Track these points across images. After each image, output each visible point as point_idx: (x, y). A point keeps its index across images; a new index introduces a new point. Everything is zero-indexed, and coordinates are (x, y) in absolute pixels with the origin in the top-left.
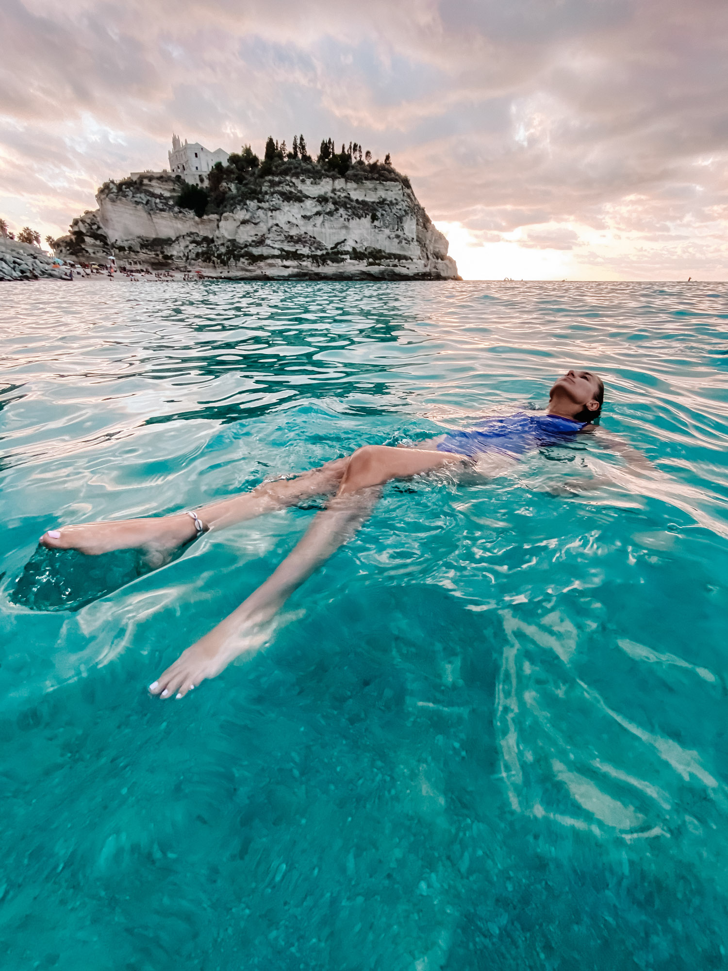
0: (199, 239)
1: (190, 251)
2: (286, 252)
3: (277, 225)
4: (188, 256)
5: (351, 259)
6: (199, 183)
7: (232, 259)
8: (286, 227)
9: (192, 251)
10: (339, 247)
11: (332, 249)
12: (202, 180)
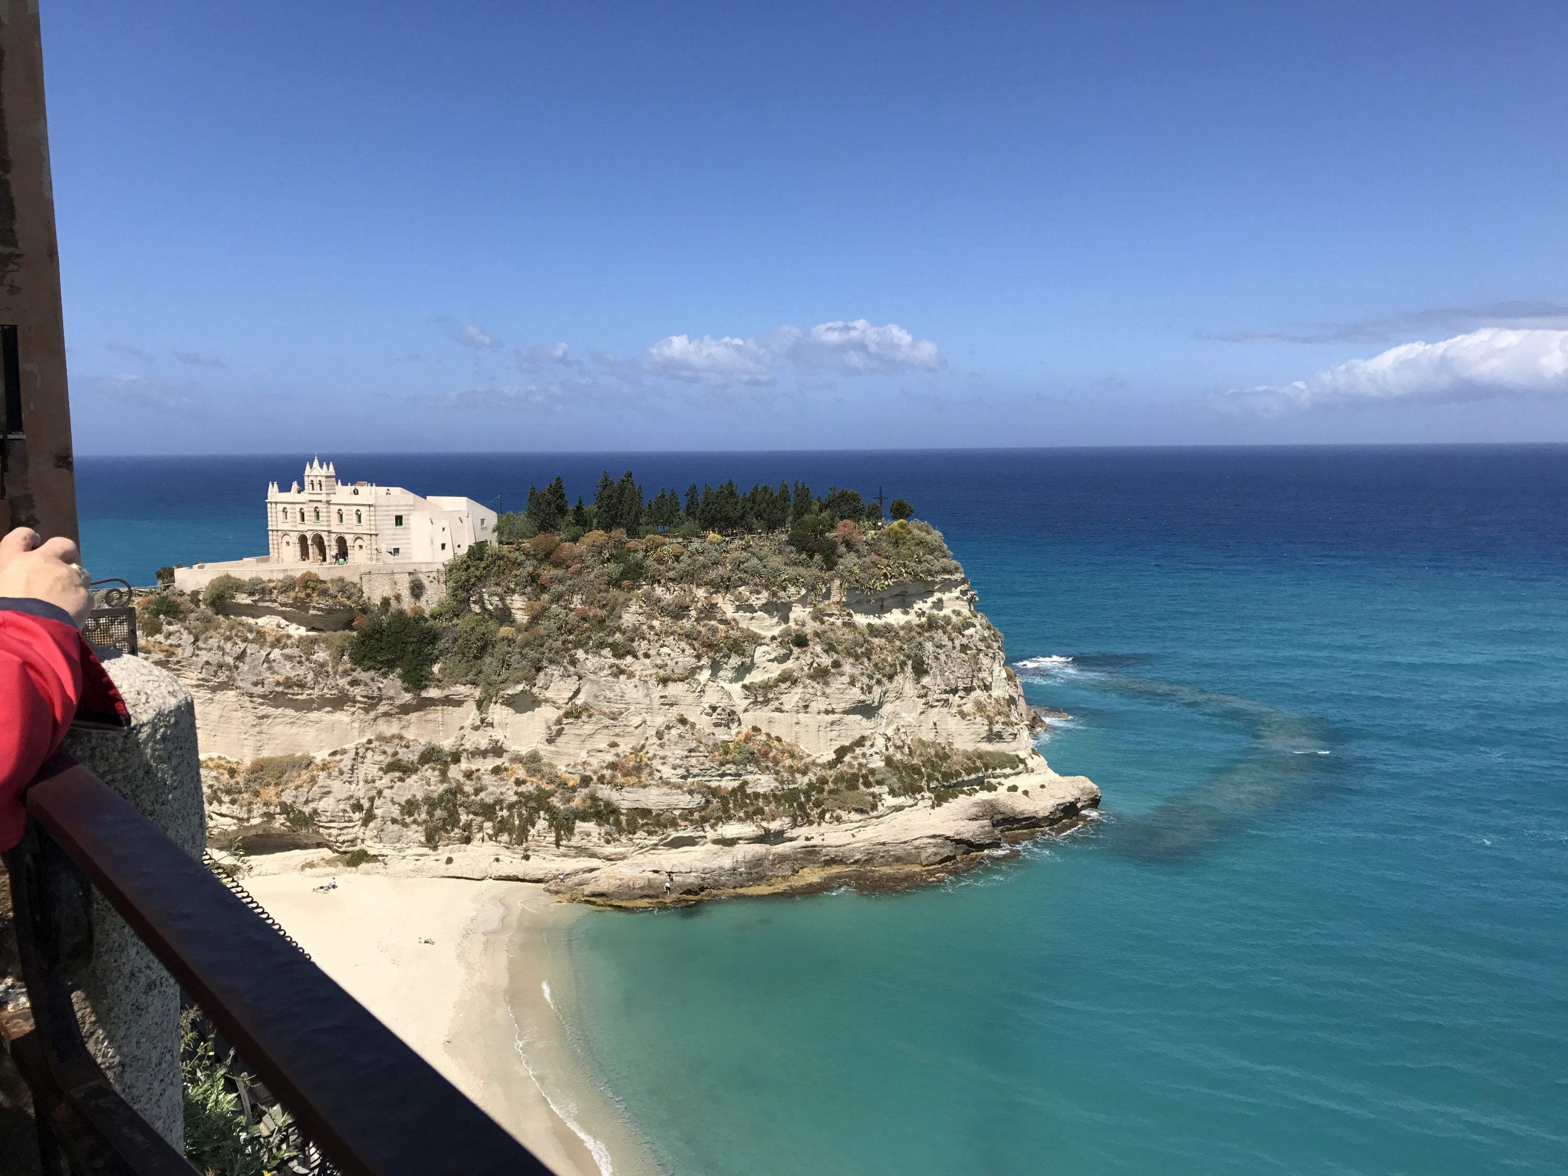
0: (410, 756)
1: (380, 793)
2: (714, 792)
3: (683, 721)
4: (371, 809)
5: (892, 792)
6: (405, 593)
7: (542, 824)
8: (704, 723)
9: (387, 792)
10: (847, 758)
11: (832, 765)
12: (417, 589)
